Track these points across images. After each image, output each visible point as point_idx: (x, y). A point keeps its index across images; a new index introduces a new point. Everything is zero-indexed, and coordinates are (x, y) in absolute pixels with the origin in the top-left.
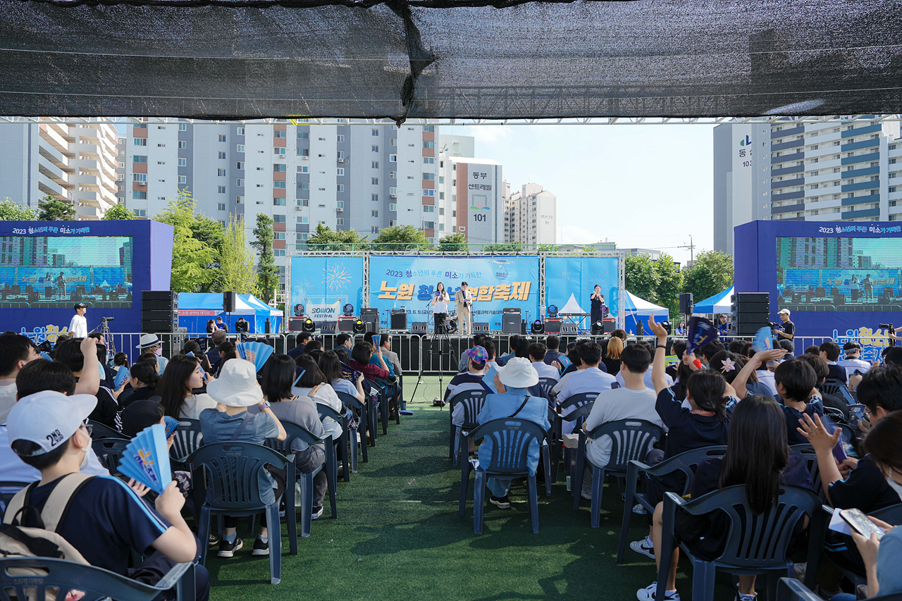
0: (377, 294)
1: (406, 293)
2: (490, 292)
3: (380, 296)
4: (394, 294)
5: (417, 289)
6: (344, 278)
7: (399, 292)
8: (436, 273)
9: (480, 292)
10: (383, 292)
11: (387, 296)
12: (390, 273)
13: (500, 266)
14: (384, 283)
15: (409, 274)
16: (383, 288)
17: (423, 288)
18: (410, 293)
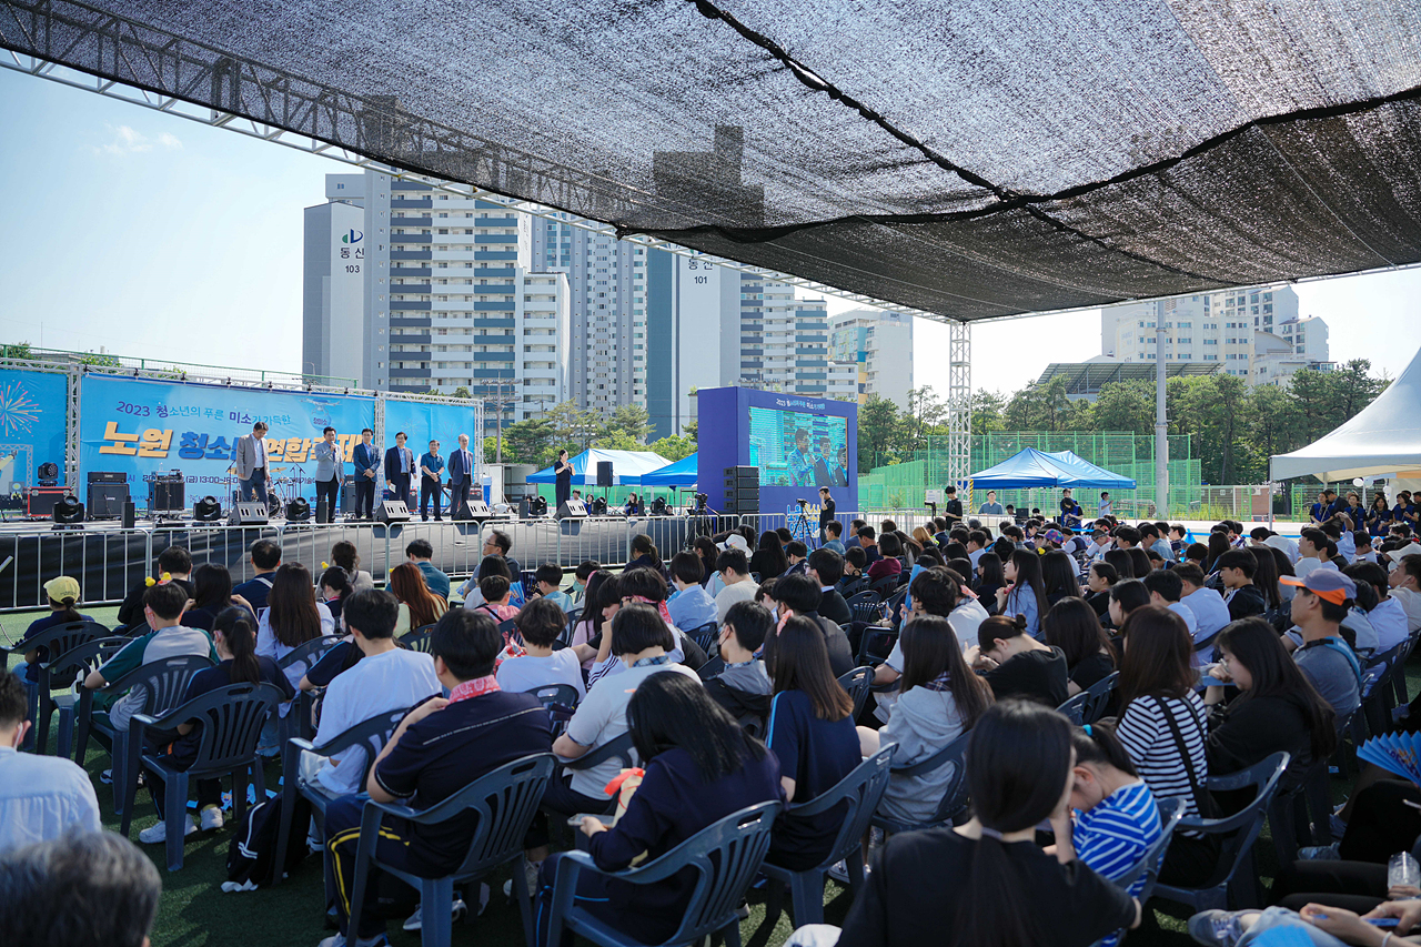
0: (98, 445)
1: (157, 445)
2: (305, 449)
3: (103, 450)
4: (133, 446)
5: (178, 439)
6: (25, 412)
7: (142, 443)
8: (214, 412)
9: (289, 448)
10: (111, 443)
11: (118, 449)
12: (124, 407)
13: (319, 409)
14: (111, 426)
15: (162, 412)
16: (110, 433)
17: (189, 437)
18: (165, 444)
